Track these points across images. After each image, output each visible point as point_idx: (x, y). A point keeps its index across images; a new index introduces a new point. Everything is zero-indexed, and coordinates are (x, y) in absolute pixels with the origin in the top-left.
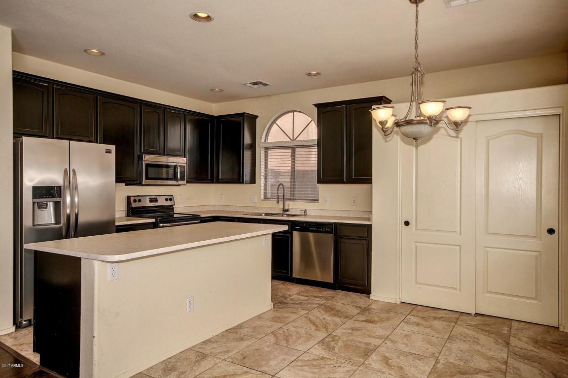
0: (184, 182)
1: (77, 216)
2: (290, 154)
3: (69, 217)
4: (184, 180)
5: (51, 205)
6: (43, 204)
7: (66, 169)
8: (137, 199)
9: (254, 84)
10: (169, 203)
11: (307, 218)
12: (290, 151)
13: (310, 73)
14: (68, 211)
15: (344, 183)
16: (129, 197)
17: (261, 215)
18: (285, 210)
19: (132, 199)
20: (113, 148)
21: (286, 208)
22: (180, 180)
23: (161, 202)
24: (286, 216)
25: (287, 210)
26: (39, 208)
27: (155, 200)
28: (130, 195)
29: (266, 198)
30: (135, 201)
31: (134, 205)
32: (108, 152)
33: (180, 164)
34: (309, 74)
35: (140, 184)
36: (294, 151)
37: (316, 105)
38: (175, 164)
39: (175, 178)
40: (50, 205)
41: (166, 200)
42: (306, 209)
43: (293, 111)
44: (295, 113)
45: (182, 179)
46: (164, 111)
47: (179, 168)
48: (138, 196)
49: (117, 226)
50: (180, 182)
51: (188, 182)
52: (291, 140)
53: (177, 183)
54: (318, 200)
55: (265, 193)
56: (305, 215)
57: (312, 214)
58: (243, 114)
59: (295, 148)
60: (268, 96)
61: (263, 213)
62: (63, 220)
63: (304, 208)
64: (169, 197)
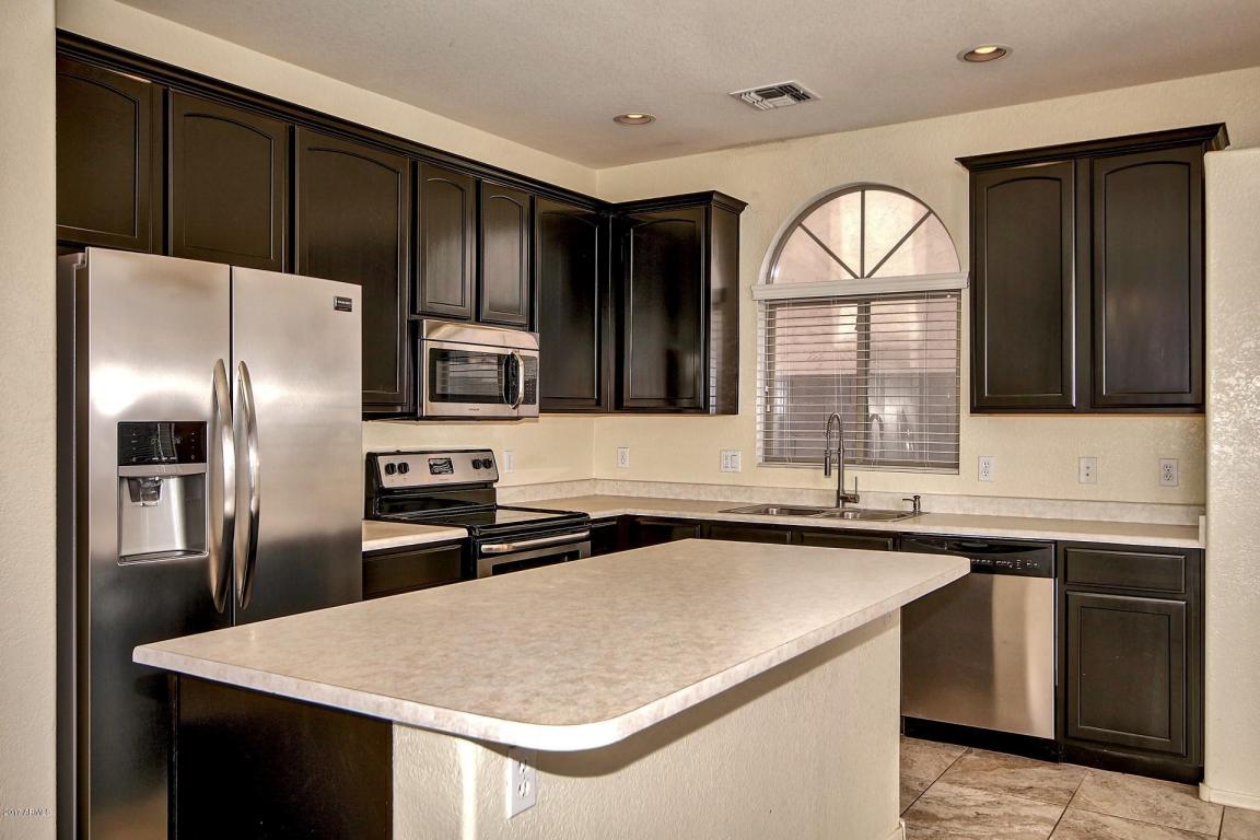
0: (534, 409)
1: (254, 521)
2: (854, 319)
3: (230, 525)
4: (534, 402)
5: (172, 490)
6: (148, 484)
7: (221, 362)
8: (396, 460)
9: (767, 94)
10: (481, 475)
11: (919, 523)
12: (854, 310)
13: (973, 52)
14: (229, 507)
15: (1069, 410)
16: (371, 459)
17: (766, 512)
18: (843, 498)
19: (382, 462)
20: (354, 292)
21: (849, 488)
22: (523, 403)
23: (462, 474)
24: (854, 517)
25: (855, 499)
26: (135, 497)
27: (443, 464)
28: (373, 451)
29: (769, 458)
30: (390, 469)
31: (389, 481)
32: (343, 305)
33: (523, 353)
34: (970, 56)
35: (413, 415)
36: (867, 309)
37: (964, 161)
38: (509, 352)
39: (508, 395)
40: (168, 487)
41: (476, 464)
42: (918, 493)
43: (863, 187)
44: (868, 193)
45: (529, 400)
46: (478, 184)
47: (521, 363)
48: (398, 453)
49: (368, 555)
50: (525, 409)
51: (542, 410)
52: (856, 277)
53: (515, 414)
54: (957, 466)
55: (767, 443)
56: (916, 513)
57: (936, 509)
58: (705, 198)
59: (868, 301)
60: (782, 140)
61: (774, 506)
62: (212, 536)
63: (911, 491)
64: (481, 457)
